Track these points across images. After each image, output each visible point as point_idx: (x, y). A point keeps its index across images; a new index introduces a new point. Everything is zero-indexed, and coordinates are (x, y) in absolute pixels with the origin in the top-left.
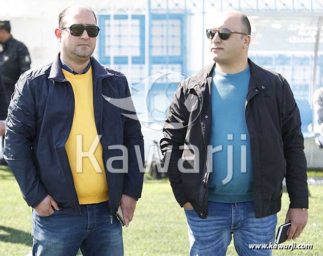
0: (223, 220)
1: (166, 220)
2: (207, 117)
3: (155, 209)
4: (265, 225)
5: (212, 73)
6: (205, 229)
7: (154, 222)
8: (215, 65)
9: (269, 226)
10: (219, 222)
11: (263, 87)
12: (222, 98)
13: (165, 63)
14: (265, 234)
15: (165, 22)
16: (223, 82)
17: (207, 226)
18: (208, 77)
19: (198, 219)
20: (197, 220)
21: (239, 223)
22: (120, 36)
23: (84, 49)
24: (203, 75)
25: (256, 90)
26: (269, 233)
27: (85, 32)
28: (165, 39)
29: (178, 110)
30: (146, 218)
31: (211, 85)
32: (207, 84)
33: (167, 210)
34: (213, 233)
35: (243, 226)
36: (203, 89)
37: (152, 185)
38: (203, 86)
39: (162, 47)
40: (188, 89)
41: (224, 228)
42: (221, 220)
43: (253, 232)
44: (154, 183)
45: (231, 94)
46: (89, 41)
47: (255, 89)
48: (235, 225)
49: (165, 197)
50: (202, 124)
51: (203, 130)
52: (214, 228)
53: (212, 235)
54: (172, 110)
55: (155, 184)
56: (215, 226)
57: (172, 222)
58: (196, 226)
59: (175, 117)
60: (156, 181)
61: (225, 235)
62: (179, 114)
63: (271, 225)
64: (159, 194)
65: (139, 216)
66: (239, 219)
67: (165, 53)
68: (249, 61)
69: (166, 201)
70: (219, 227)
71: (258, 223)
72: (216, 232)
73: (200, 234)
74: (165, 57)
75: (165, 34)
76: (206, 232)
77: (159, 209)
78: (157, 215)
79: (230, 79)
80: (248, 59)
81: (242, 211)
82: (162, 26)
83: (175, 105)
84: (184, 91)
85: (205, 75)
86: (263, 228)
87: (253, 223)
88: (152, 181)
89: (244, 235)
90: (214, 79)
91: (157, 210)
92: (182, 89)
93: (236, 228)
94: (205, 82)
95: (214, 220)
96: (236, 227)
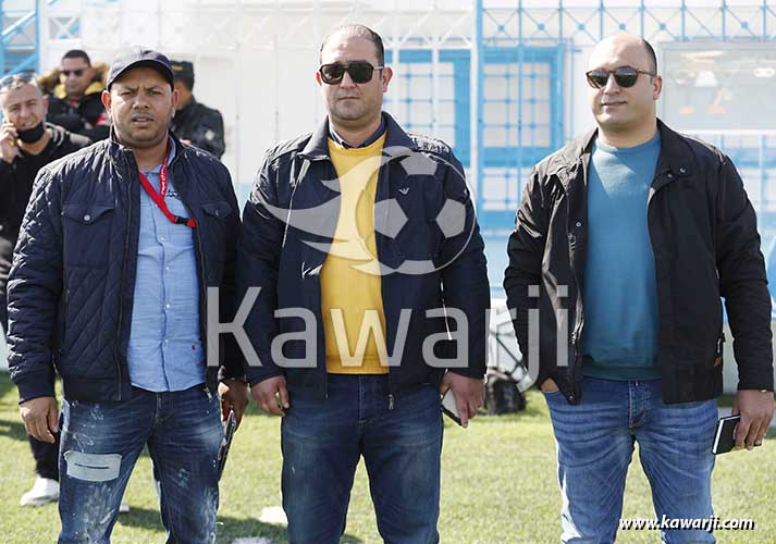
0: (615, 410)
1: (519, 488)
2: (579, 224)
3: (496, 467)
4: (692, 421)
5: (590, 147)
6: (580, 427)
7: (491, 491)
8: (596, 132)
9: (700, 424)
10: (607, 414)
11: (682, 171)
12: (608, 192)
13: (513, 164)
14: (694, 438)
15: (514, 69)
16: (610, 163)
17: (585, 421)
18: (582, 153)
19: (567, 408)
20: (567, 410)
21: (644, 416)
22: (408, 101)
23: (348, 105)
24: (574, 150)
25: (670, 176)
26: (701, 438)
27: (346, 75)
28: (514, 107)
29: (531, 214)
30: (475, 482)
31: (588, 169)
32: (581, 166)
33: (521, 470)
34: (597, 434)
35: (650, 421)
36: (573, 175)
37: (487, 424)
38: (573, 170)
39: (508, 126)
40: (546, 176)
41: (617, 426)
42: (610, 410)
43: (671, 434)
44: (492, 421)
45: (622, 184)
46: (356, 90)
47: (668, 172)
48: (636, 419)
49: (515, 446)
50: (570, 237)
51: (571, 248)
52: (599, 424)
53: (595, 438)
54: (520, 216)
55: (495, 424)
56: (600, 421)
57: (531, 491)
58: (565, 423)
59: (525, 226)
60: (496, 417)
61: (621, 440)
62: (532, 222)
63: (704, 423)
64: (503, 441)
65: (459, 480)
66: (642, 409)
67: (514, 143)
68: (659, 123)
69: (518, 454)
70: (607, 423)
71: (678, 417)
72: (602, 432)
73: (573, 438)
74: (514, 149)
75: (514, 96)
76: (584, 432)
77: (503, 467)
78: (498, 478)
79: (623, 156)
80: (658, 120)
81: (649, 393)
82: (507, 76)
83: (526, 205)
84: (540, 181)
85: (579, 151)
86: (688, 427)
87: (669, 417)
88: (487, 417)
89: (655, 441)
90: (594, 157)
91: (500, 469)
92: (536, 177)
93: (639, 427)
94: (578, 163)
95: (596, 411)
96: (638, 424)
